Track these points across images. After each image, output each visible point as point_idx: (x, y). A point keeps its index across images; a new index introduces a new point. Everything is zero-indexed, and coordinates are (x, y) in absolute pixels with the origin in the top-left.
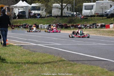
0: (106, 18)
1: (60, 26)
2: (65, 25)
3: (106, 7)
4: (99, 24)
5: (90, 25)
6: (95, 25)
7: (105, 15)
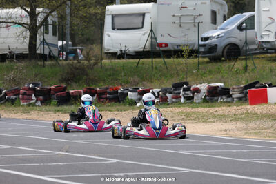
0: (207, 59)
1: (37, 94)
2: (57, 90)
3: (197, 21)
4: (204, 87)
5: (165, 91)
6: (185, 90)
7: (202, 50)
